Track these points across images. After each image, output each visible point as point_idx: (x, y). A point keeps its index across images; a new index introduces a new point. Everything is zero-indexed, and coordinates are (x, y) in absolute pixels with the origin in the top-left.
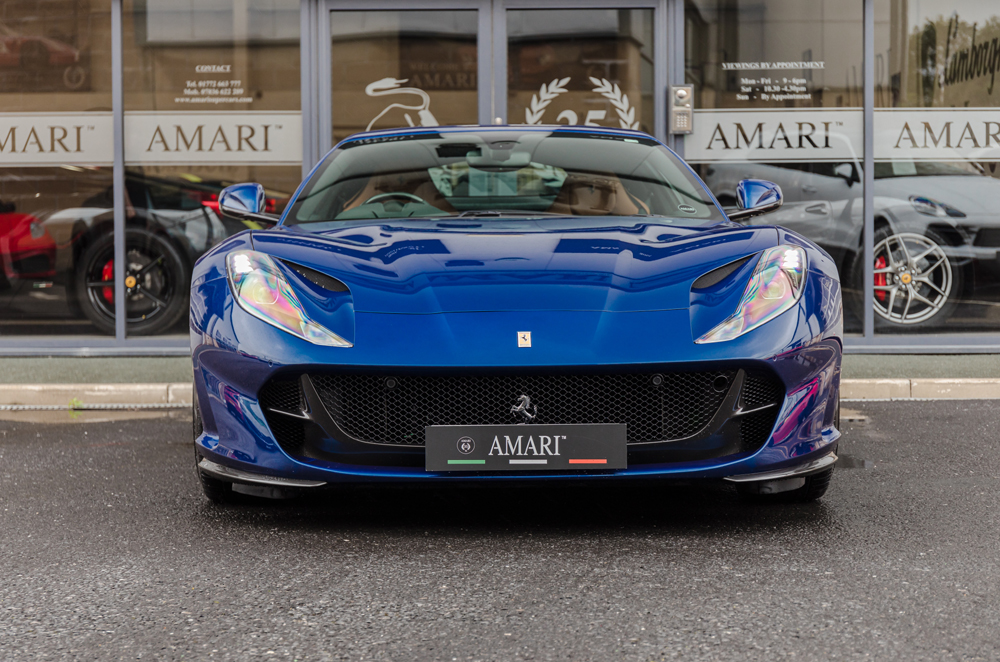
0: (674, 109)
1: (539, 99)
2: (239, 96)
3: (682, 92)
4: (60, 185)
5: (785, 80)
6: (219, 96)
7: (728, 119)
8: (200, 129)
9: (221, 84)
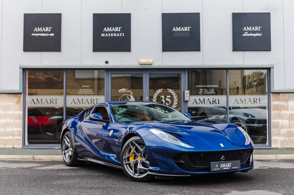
0: (185, 95)
1: (156, 93)
2: (91, 92)
3: (187, 92)
4: (53, 111)
5: (210, 89)
6: (87, 92)
7: (197, 98)
8: (82, 99)
9: (87, 90)
